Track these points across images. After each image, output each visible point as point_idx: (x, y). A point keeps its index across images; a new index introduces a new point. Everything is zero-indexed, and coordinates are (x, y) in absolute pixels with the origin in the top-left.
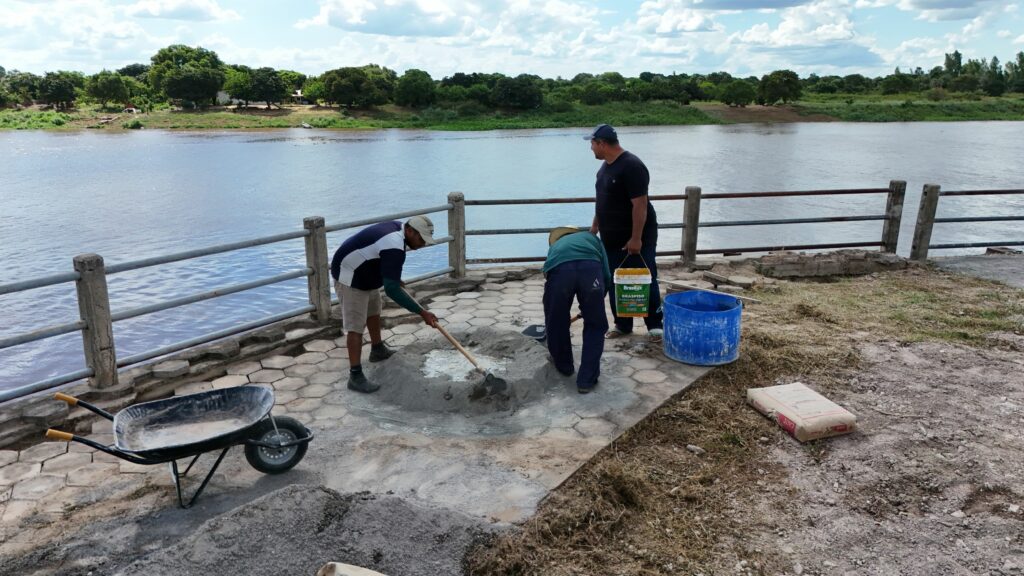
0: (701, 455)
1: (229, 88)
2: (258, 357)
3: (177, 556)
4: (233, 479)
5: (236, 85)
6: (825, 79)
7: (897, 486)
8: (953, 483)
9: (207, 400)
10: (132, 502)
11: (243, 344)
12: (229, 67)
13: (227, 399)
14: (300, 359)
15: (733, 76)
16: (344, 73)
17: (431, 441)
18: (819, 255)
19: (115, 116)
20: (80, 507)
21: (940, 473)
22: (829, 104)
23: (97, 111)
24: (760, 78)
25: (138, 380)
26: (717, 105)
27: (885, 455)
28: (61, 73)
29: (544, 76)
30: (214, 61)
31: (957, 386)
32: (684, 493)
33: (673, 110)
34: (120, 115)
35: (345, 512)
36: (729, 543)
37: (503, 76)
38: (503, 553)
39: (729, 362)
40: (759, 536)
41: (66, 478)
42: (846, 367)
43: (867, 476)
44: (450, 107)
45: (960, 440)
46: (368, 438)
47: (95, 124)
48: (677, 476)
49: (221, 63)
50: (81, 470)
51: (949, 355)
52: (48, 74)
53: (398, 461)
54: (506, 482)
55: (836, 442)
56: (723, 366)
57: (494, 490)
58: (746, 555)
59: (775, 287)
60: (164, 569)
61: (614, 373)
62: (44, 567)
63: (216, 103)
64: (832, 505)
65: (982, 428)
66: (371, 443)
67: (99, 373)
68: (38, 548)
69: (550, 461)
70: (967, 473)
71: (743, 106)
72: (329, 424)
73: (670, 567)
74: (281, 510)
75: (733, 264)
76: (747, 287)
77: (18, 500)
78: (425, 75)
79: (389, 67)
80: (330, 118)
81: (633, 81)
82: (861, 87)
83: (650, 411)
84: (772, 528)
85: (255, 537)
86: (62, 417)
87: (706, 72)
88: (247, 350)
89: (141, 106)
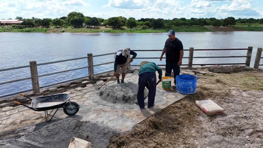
0: (179, 117)
1: (85, 22)
2: (74, 87)
3: (38, 133)
4: (61, 116)
5: (87, 22)
6: (243, 19)
7: (232, 128)
8: (248, 129)
9: (55, 97)
10: (36, 120)
11: (71, 84)
12: (86, 17)
13: (60, 97)
14: (84, 88)
15: (216, 19)
16: (113, 18)
17: (110, 110)
18: (227, 66)
19: (58, 29)
20: (24, 121)
21: (245, 126)
22: (244, 26)
23: (54, 28)
24: (224, 19)
25: (44, 92)
26: (211, 26)
27: (230, 120)
28: (47, 19)
29: (165, 19)
30: (82, 15)
31: (256, 103)
32: (172, 127)
33: (199, 28)
34: (60, 29)
35: (81, 125)
36: (181, 140)
37: (154, 19)
38: (120, 139)
39: (193, 93)
40: (190, 139)
41: (23, 114)
42: (225, 96)
43: (224, 125)
44: (139, 27)
45: (253, 117)
46: (95, 108)
47: (54, 31)
48: (172, 122)
49: (84, 16)
50: (27, 112)
51: (256, 94)
52: (44, 19)
53: (101, 114)
54: (126, 121)
55: (218, 116)
56: (191, 94)
57: (123, 123)
58: (185, 144)
59: (212, 74)
60: (34, 136)
61: (161, 95)
62: (13, 134)
63: (82, 26)
64: (212, 132)
65: (260, 114)
66: (96, 110)
67: (35, 89)
68: (12, 130)
69: (139, 116)
70: (252, 126)
71: (219, 27)
72: (87, 104)
73: (163, 145)
74: (65, 124)
75: (202, 68)
76: (204, 74)
77: (11, 118)
78: (134, 19)
79: (125, 17)
80: (109, 30)
81: (189, 20)
82: (253, 22)
83: (168, 105)
84: (194, 137)
85: (57, 130)
86: (25, 99)
87: (209, 18)
88: (72, 85)
89: (65, 27)
